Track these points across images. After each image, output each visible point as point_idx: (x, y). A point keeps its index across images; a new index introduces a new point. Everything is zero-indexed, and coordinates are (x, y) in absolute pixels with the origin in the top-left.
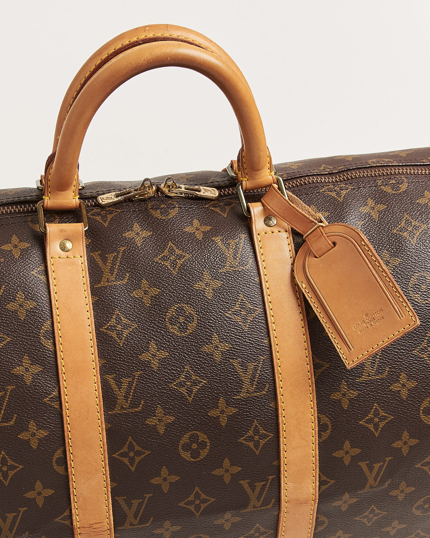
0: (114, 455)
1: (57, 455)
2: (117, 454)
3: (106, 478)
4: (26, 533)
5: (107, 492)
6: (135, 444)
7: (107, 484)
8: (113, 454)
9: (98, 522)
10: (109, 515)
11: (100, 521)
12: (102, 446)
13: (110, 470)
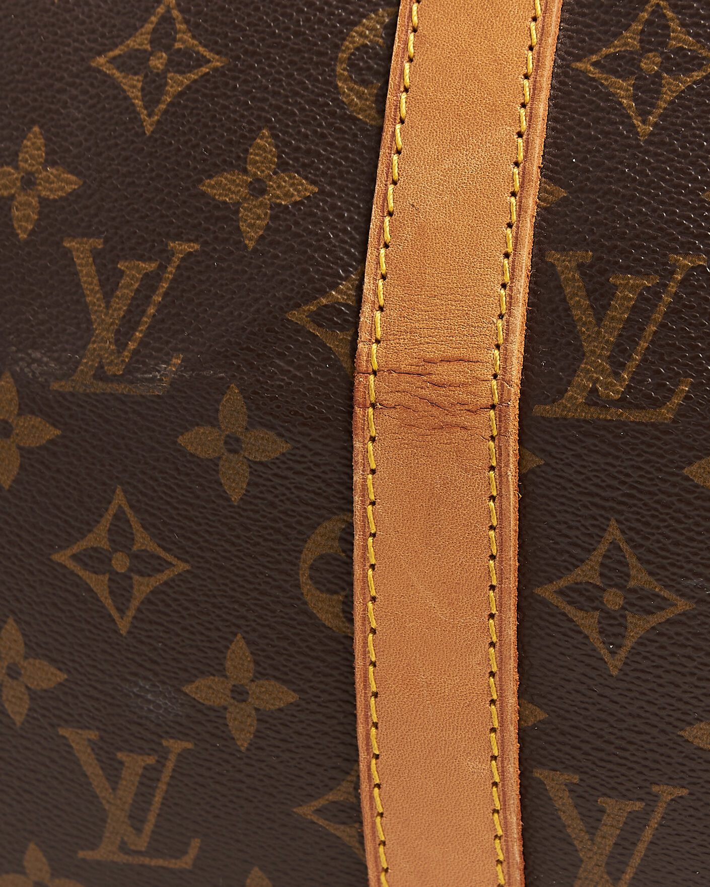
0: (579, 65)
1: (361, 35)
2: (594, 58)
3: (526, 151)
4: (174, 361)
5: (519, 216)
6: (672, 20)
7: (523, 176)
8: (579, 59)
9: (456, 353)
10: (508, 331)
11: (463, 353)
12: (539, 12)
13: (553, 129)
